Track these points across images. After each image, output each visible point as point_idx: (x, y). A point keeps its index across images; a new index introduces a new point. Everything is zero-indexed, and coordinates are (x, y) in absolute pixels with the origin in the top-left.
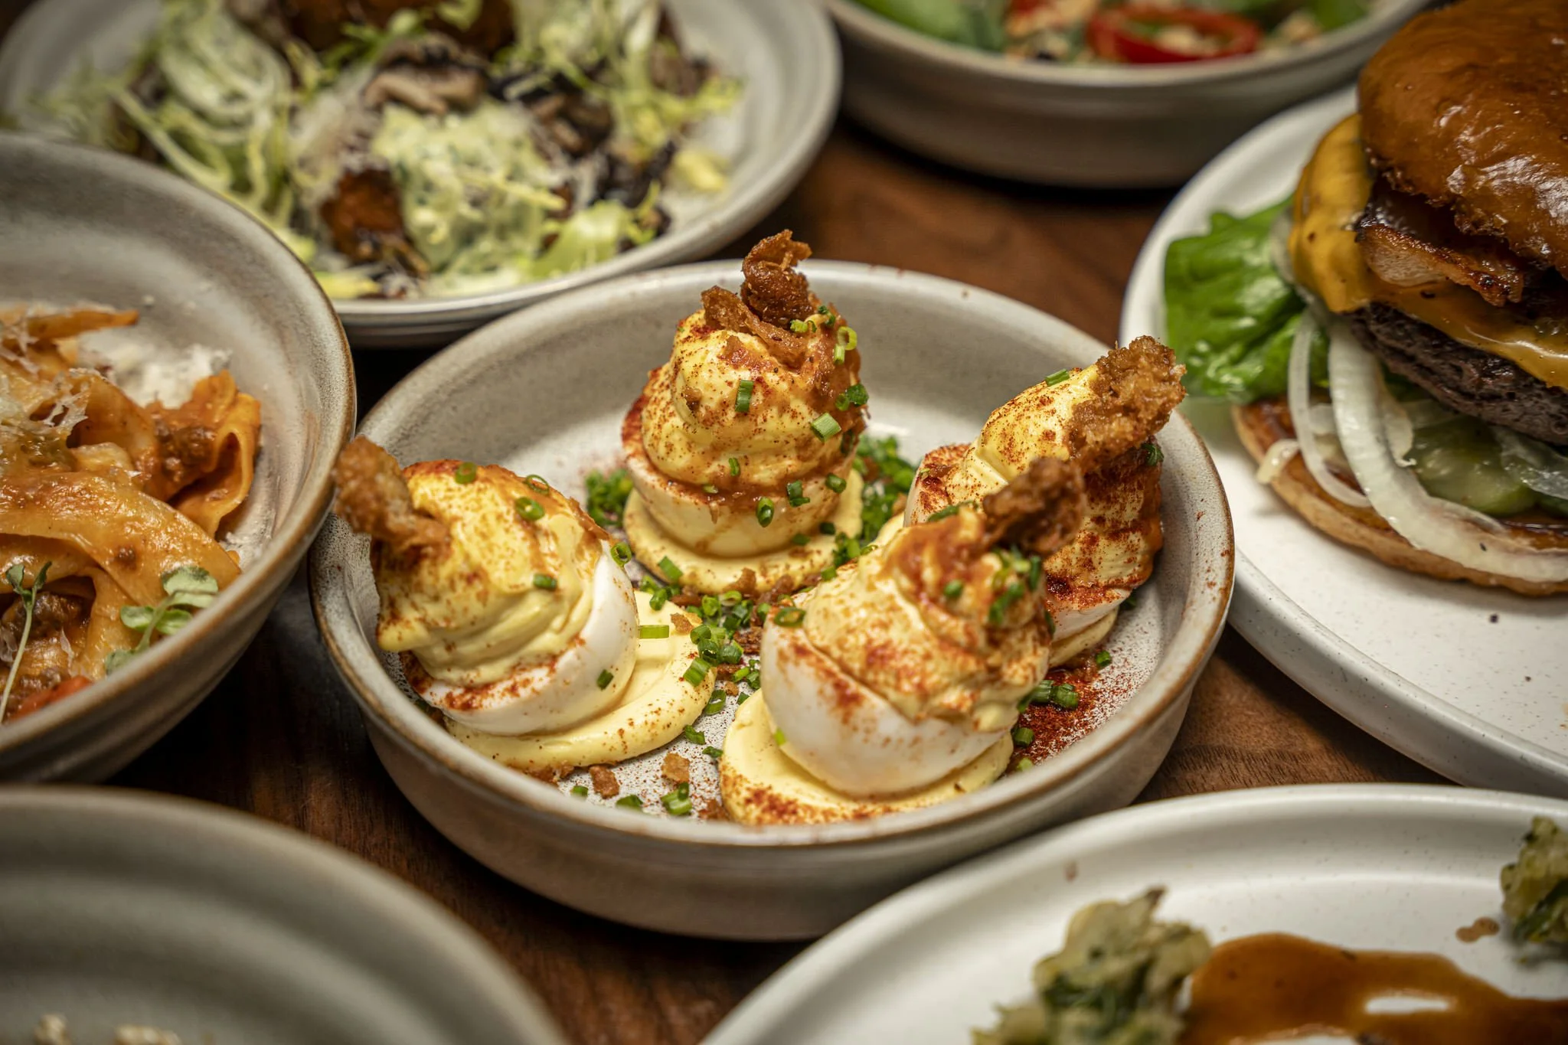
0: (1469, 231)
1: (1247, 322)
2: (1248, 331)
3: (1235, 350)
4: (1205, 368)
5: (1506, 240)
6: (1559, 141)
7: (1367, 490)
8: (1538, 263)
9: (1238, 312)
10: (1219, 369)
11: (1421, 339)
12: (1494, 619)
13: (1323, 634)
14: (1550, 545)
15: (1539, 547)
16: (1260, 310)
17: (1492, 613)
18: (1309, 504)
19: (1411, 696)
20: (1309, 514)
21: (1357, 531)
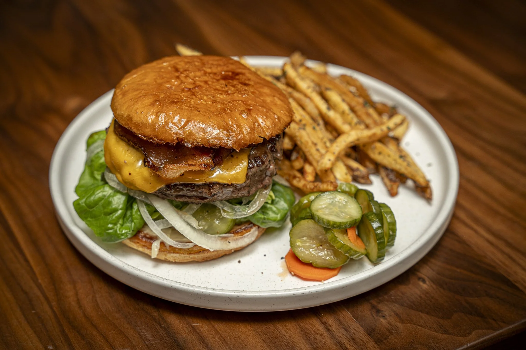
0: (192, 146)
1: (120, 212)
2: (121, 214)
3: (121, 222)
4: (116, 231)
5: (202, 145)
6: (198, 112)
7: (192, 241)
8: (216, 147)
9: (116, 210)
10: (120, 229)
11: (185, 189)
12: (239, 262)
13: (217, 291)
14: (245, 233)
15: (242, 235)
16: (121, 206)
17: (238, 260)
18: (171, 257)
19: (254, 294)
20: (171, 260)
21: (189, 257)
